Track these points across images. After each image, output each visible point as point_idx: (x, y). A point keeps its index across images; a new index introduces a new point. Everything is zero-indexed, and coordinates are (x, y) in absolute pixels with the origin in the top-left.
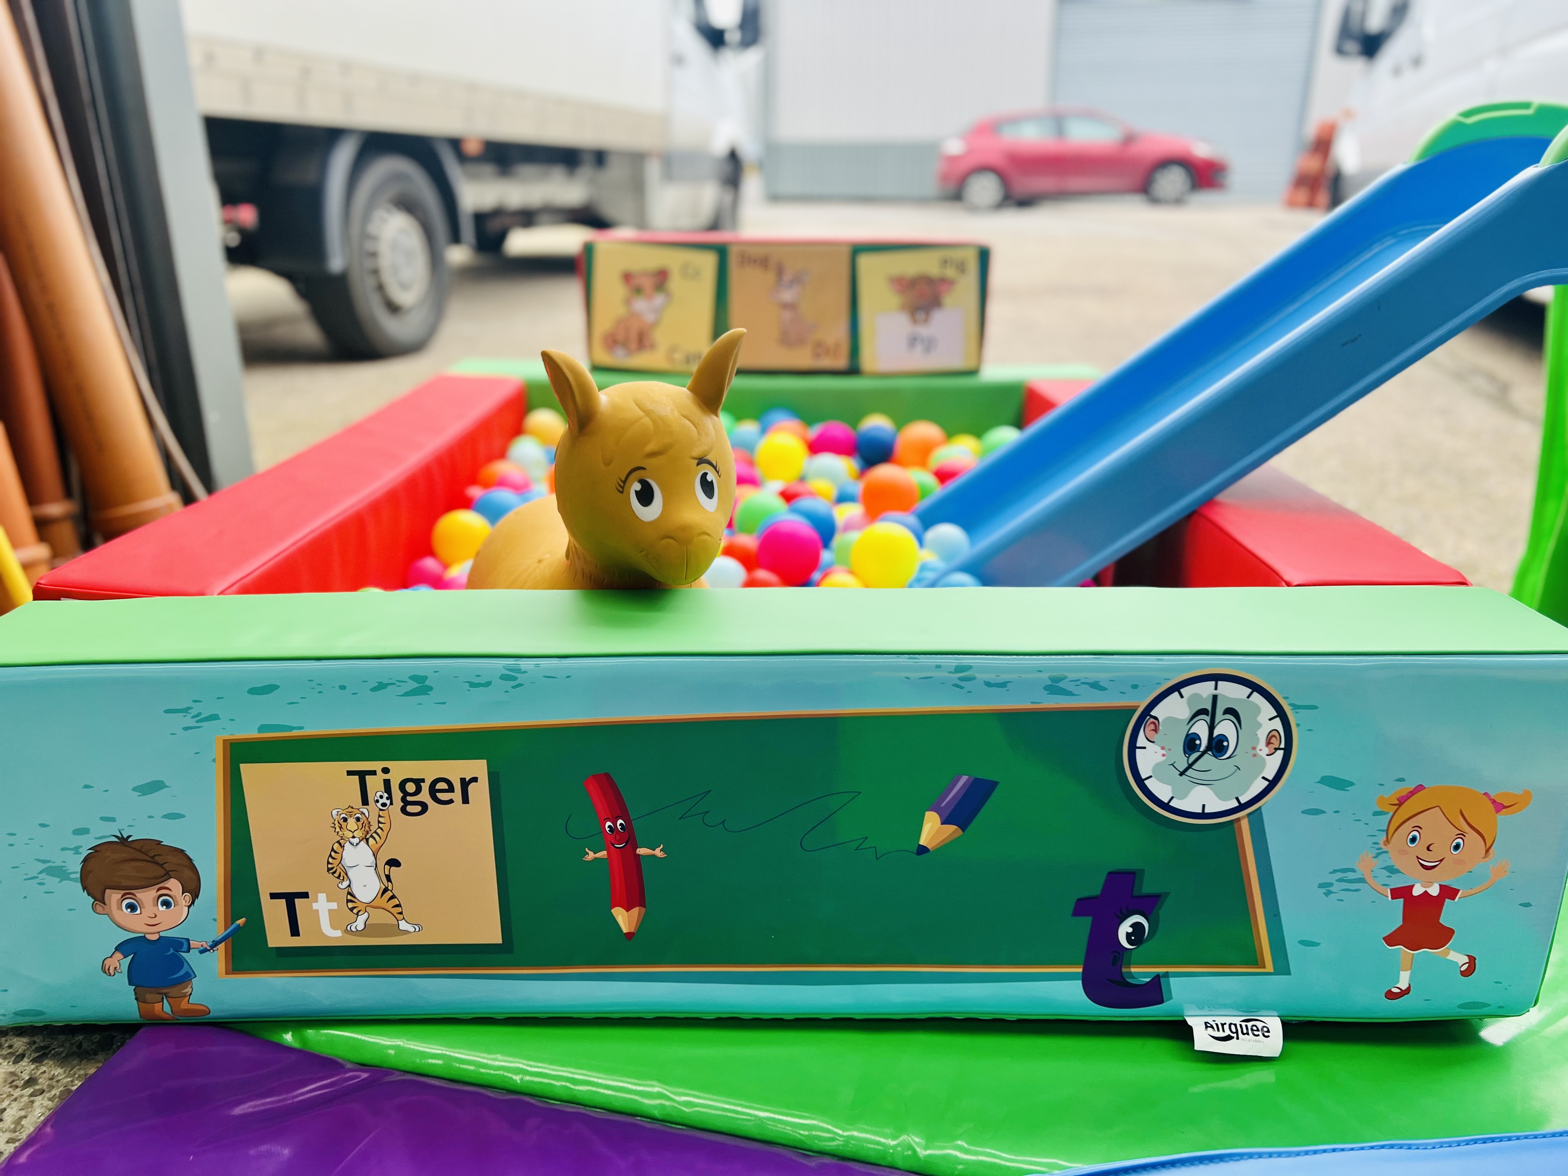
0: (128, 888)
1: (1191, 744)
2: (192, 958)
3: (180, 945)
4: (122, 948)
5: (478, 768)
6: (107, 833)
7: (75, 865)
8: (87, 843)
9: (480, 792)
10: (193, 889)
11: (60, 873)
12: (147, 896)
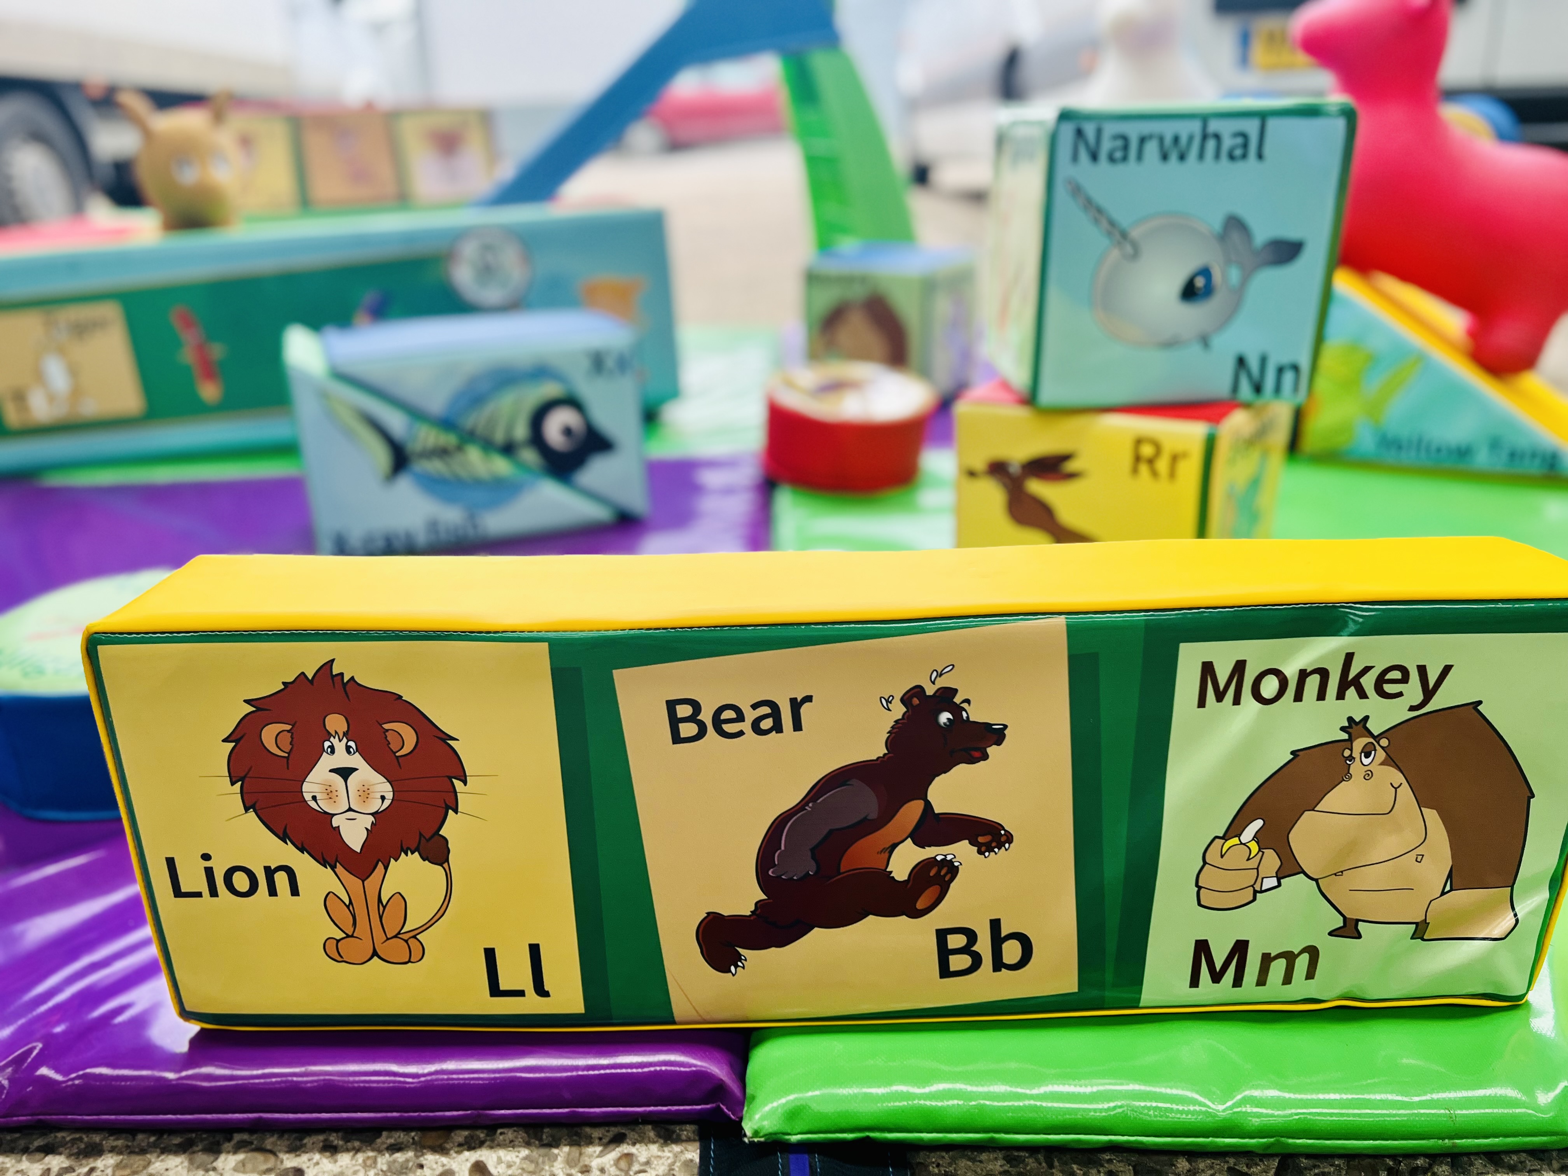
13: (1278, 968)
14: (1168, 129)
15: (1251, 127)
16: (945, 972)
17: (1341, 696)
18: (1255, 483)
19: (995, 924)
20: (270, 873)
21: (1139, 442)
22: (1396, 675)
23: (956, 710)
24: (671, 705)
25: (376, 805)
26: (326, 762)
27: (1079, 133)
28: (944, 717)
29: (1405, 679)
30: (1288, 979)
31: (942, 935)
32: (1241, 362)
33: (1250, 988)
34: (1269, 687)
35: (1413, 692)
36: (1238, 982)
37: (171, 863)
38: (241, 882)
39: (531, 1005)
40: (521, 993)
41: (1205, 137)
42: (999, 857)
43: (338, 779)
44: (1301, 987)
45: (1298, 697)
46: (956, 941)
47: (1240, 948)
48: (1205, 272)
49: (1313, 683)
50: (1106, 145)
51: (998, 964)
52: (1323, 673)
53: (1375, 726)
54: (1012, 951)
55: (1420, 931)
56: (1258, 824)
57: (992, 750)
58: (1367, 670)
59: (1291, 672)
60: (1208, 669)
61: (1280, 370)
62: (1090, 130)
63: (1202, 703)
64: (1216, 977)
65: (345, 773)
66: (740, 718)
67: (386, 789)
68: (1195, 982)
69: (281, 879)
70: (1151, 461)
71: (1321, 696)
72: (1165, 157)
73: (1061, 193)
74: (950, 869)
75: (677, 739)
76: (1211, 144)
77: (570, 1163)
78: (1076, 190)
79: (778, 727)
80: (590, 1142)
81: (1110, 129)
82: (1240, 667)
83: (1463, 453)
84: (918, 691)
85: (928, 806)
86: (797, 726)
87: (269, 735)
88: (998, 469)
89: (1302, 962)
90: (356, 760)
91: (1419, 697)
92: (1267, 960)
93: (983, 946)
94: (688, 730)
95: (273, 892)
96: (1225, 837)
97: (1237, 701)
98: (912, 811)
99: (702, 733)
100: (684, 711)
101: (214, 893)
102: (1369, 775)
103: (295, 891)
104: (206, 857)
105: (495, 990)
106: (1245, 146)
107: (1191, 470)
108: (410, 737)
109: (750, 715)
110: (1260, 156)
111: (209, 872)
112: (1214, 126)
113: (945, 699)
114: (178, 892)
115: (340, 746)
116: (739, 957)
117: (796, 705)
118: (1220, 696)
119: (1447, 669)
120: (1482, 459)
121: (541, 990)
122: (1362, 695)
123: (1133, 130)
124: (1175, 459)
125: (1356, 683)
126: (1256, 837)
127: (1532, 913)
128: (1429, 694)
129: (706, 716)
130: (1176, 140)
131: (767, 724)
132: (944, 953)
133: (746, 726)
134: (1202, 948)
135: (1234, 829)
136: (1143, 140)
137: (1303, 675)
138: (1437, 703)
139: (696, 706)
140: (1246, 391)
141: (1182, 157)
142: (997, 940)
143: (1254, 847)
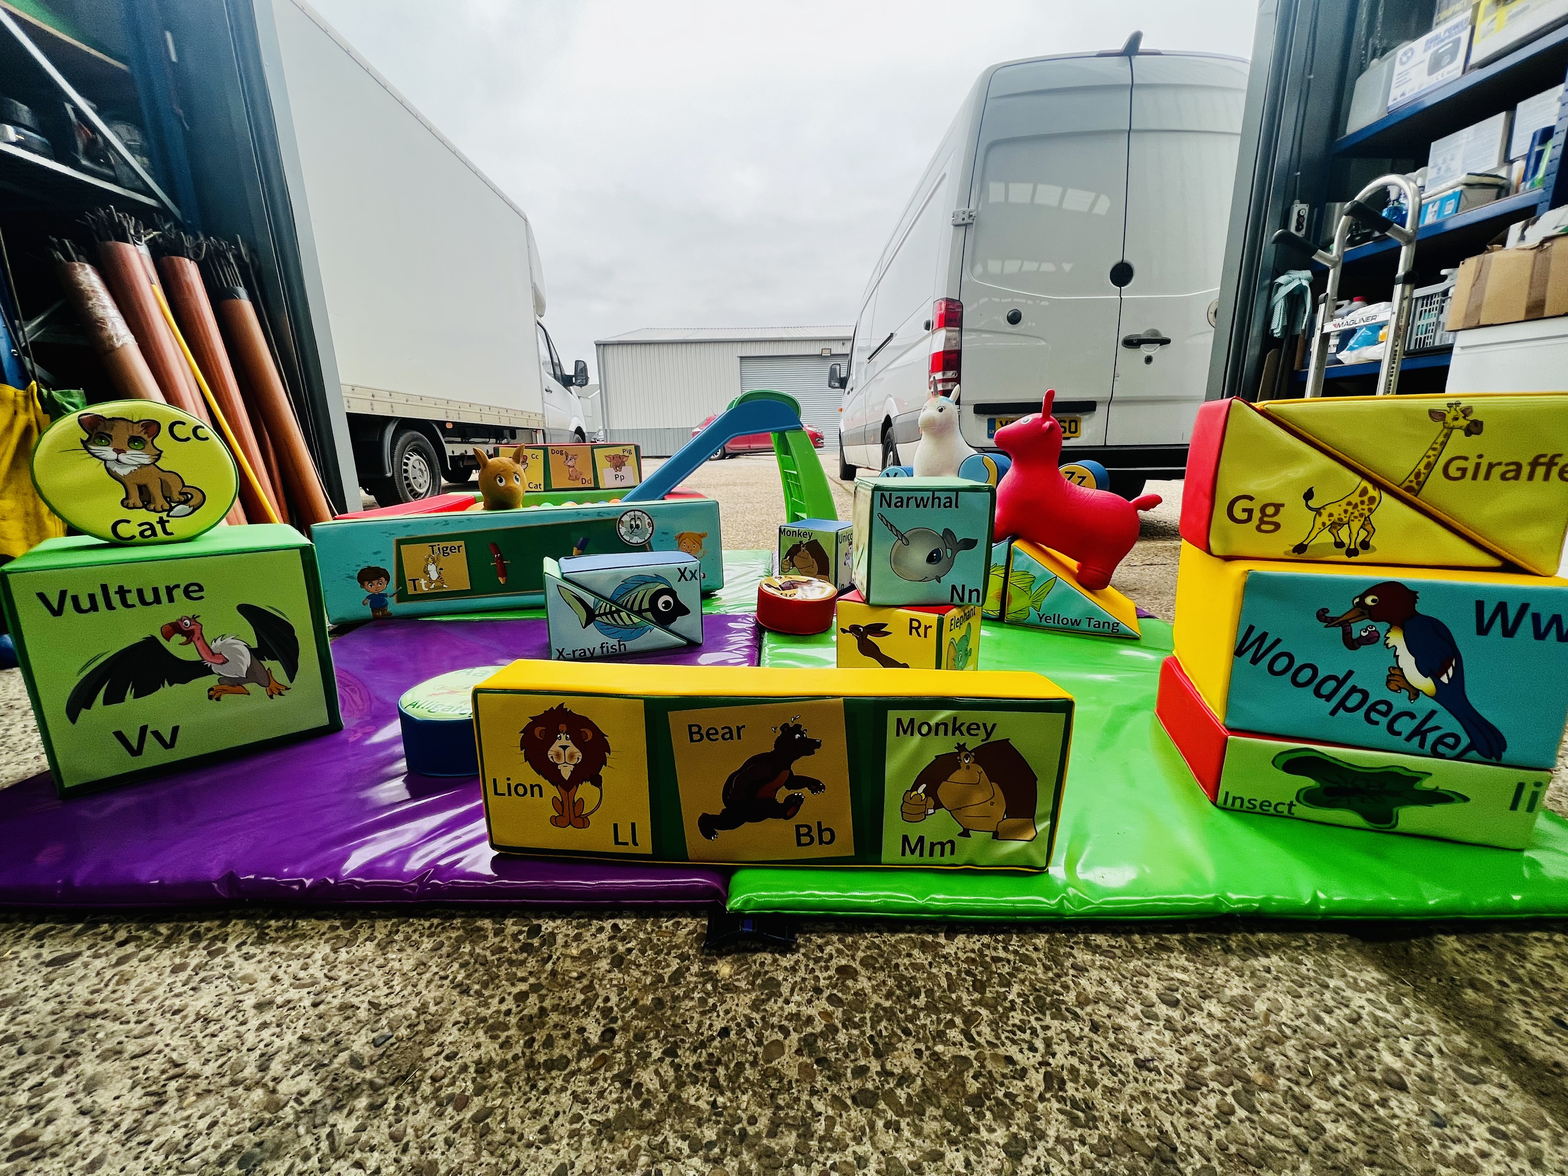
0: (370, 581)
1: (631, 526)
2: (388, 599)
3: (385, 595)
4: (368, 597)
5: (462, 543)
6: (364, 566)
7: (356, 575)
8: (360, 569)
9: (463, 549)
10: (388, 579)
11: (352, 577)
12: (375, 582)
13: (938, 848)
14: (919, 495)
15: (953, 495)
16: (799, 844)
17: (954, 734)
18: (966, 638)
19: (819, 824)
20: (532, 787)
21: (911, 620)
22: (975, 727)
23: (802, 734)
24: (690, 727)
25: (575, 761)
26: (558, 743)
27: (883, 495)
28: (797, 736)
29: (978, 728)
30: (942, 855)
31: (798, 827)
32: (954, 587)
33: (926, 858)
34: (925, 729)
35: (982, 734)
36: (921, 855)
37: (495, 780)
38: (521, 790)
39: (631, 849)
40: (627, 844)
41: (934, 499)
42: (819, 796)
43: (561, 750)
44: (947, 859)
45: (937, 734)
46: (804, 830)
47: (921, 839)
48: (937, 551)
49: (942, 728)
50: (894, 501)
51: (821, 842)
52: (946, 725)
53: (969, 748)
54: (827, 836)
55: (996, 836)
56: (924, 786)
57: (816, 750)
58: (963, 724)
59: (932, 723)
60: (899, 721)
61: (971, 592)
62: (887, 494)
63: (898, 735)
64: (913, 852)
65: (564, 748)
66: (717, 733)
67: (579, 755)
68: (903, 854)
69: (536, 789)
70: (917, 629)
71: (946, 734)
72: (918, 506)
73: (876, 519)
74: (800, 800)
75: (692, 740)
76: (937, 501)
77: (653, 924)
78: (882, 517)
79: (731, 738)
80: (662, 917)
81: (895, 494)
82: (912, 721)
83: (1077, 623)
84: (786, 725)
85: (791, 772)
86: (739, 738)
87: (538, 731)
88: (854, 629)
89: (948, 847)
90: (569, 743)
91: (984, 736)
92: (932, 845)
93: (815, 833)
94: (696, 737)
95: (532, 795)
96: (912, 791)
97: (912, 734)
98: (785, 775)
99: (702, 738)
100: (695, 729)
101: (510, 794)
102: (968, 767)
103: (541, 796)
104: (508, 779)
105: (617, 842)
106: (951, 502)
107: (933, 633)
108: (590, 734)
109: (721, 732)
110: (957, 506)
111: (509, 785)
112: (937, 494)
113: (797, 728)
114: (496, 793)
115: (563, 737)
116: (715, 833)
117: (739, 729)
118: (905, 732)
119: (994, 725)
120: (1084, 626)
121: (635, 843)
122: (962, 734)
123: (905, 495)
124: (926, 628)
125: (959, 729)
126: (924, 791)
127: (1044, 830)
128: (988, 735)
129: (704, 732)
130: (922, 499)
131: (727, 736)
132: (799, 835)
133: (719, 736)
134: (905, 839)
135: (915, 787)
136: (908, 499)
137: (937, 725)
138: (992, 739)
139: (700, 728)
140: (956, 600)
141: (925, 506)
142: (821, 831)
143: (923, 795)
